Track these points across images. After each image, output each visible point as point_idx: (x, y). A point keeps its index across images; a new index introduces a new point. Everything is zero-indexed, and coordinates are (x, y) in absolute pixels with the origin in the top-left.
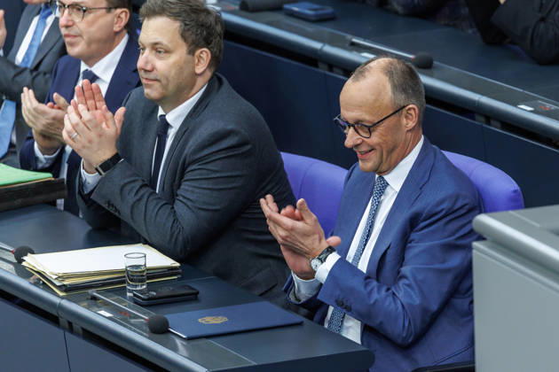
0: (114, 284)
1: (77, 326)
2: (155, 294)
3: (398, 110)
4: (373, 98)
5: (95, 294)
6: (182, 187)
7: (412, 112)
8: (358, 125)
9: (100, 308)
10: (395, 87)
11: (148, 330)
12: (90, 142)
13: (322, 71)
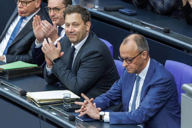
1: (44, 117)
2: (71, 107)
3: (140, 53)
5: (51, 107)
6: (79, 70)
7: (145, 54)
8: (126, 59)
9: (52, 111)
12: (50, 51)
13: (131, 33)
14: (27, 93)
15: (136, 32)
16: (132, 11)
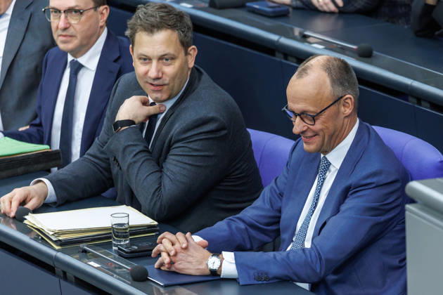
0: (102, 239)
1: (70, 274)
2: (136, 248)
3: (337, 100)
4: (316, 91)
5: (86, 248)
6: (168, 160)
7: (349, 101)
9: (89, 259)
10: (333, 82)
11: (130, 278)
13: (278, 59)
14: (26, 217)
15: (289, 58)
16: (279, 7)
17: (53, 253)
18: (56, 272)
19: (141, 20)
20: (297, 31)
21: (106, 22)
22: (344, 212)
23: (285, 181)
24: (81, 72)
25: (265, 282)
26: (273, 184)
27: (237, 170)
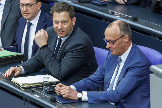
0: (40, 87)
1: (28, 100)
2: (52, 90)
3: (122, 36)
5: (34, 90)
7: (126, 37)
8: (110, 41)
9: (35, 94)
10: (121, 30)
11: (50, 101)
13: (103, 21)
14: (12, 79)
15: (107, 21)
16: (103, 2)
17: (22, 92)
18: (23, 99)
19: (55, 8)
20: (110, 11)
21: (40, 8)
22: (127, 76)
23: (106, 65)
24: (32, 26)
25: (98, 102)
26: (101, 66)
27: (90, 62)
